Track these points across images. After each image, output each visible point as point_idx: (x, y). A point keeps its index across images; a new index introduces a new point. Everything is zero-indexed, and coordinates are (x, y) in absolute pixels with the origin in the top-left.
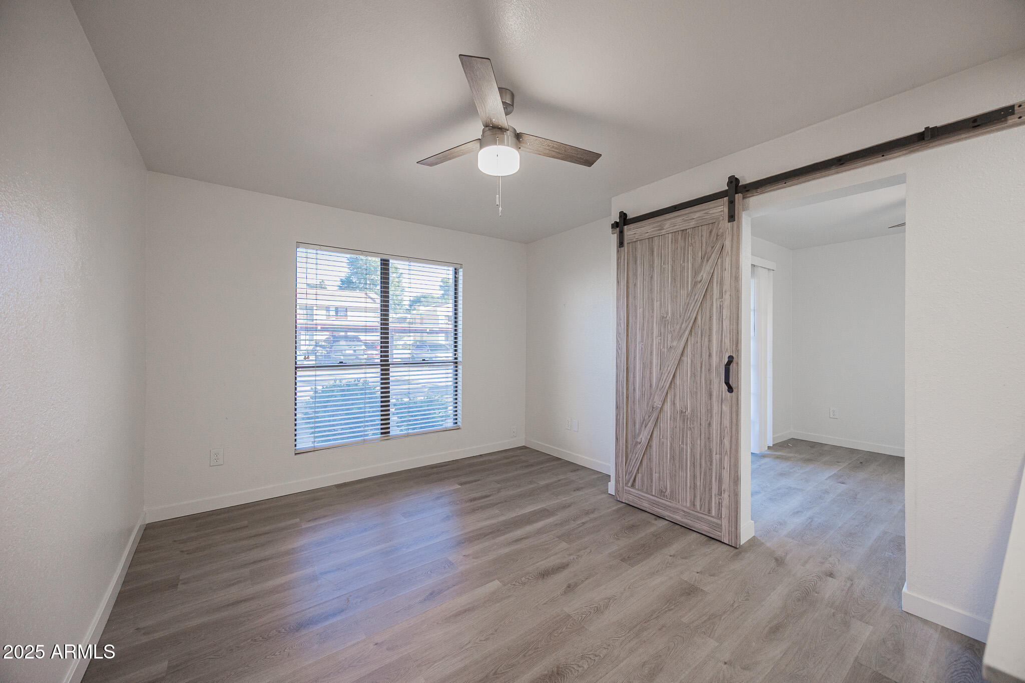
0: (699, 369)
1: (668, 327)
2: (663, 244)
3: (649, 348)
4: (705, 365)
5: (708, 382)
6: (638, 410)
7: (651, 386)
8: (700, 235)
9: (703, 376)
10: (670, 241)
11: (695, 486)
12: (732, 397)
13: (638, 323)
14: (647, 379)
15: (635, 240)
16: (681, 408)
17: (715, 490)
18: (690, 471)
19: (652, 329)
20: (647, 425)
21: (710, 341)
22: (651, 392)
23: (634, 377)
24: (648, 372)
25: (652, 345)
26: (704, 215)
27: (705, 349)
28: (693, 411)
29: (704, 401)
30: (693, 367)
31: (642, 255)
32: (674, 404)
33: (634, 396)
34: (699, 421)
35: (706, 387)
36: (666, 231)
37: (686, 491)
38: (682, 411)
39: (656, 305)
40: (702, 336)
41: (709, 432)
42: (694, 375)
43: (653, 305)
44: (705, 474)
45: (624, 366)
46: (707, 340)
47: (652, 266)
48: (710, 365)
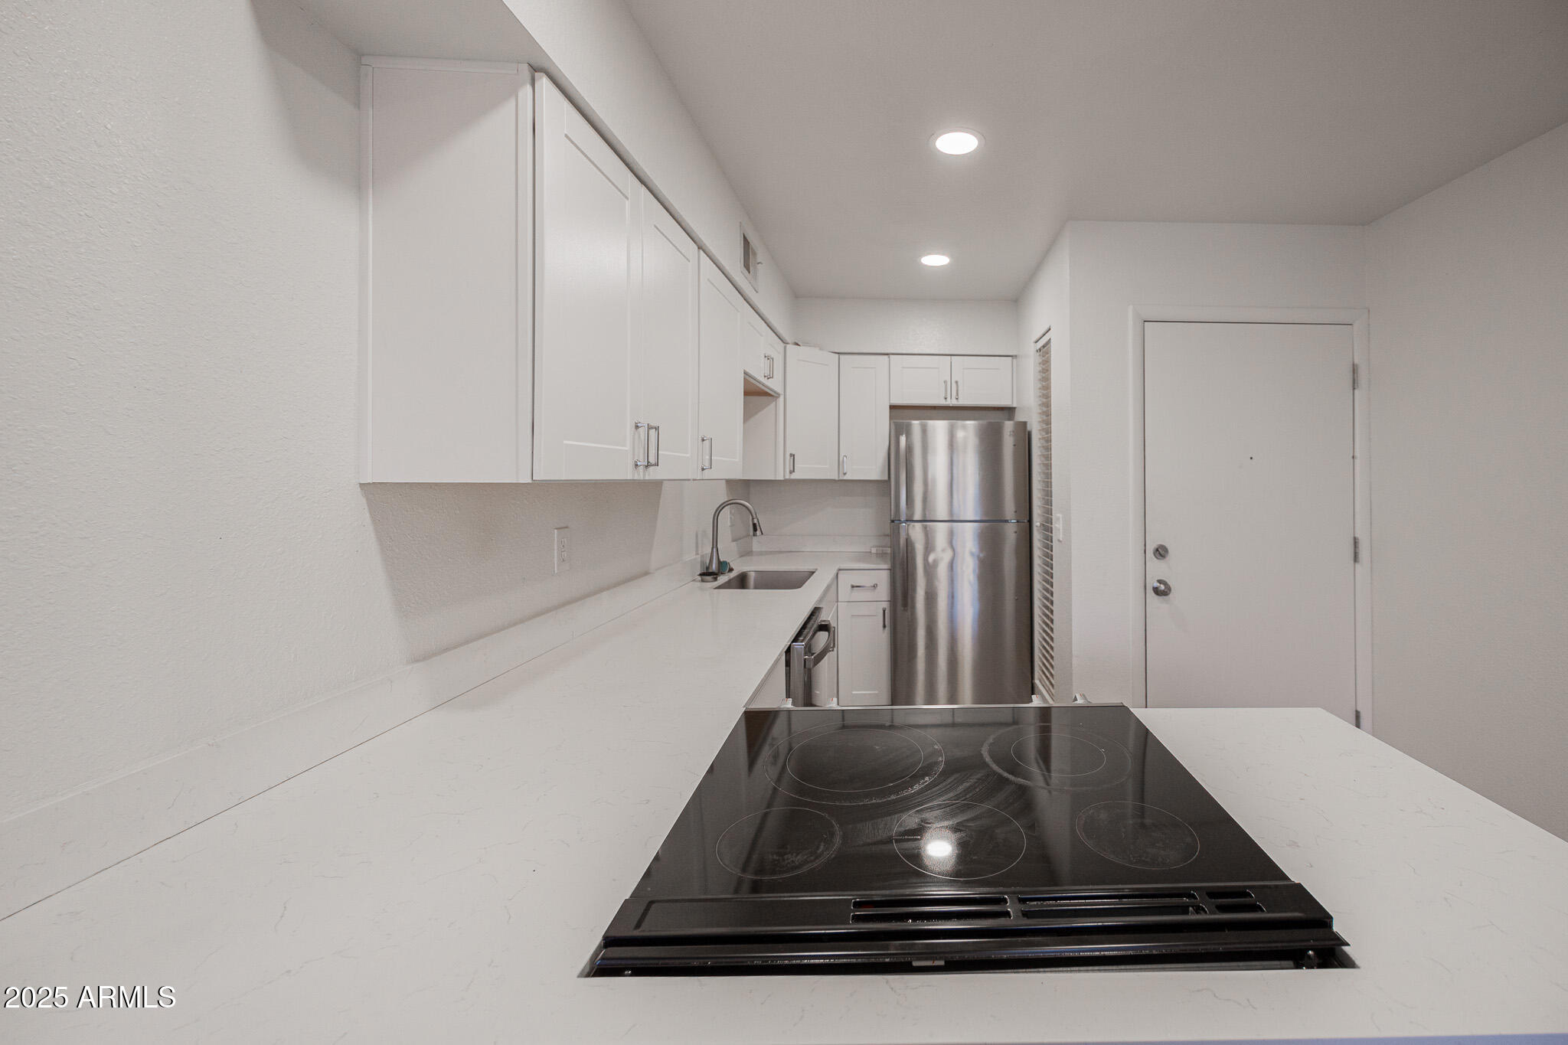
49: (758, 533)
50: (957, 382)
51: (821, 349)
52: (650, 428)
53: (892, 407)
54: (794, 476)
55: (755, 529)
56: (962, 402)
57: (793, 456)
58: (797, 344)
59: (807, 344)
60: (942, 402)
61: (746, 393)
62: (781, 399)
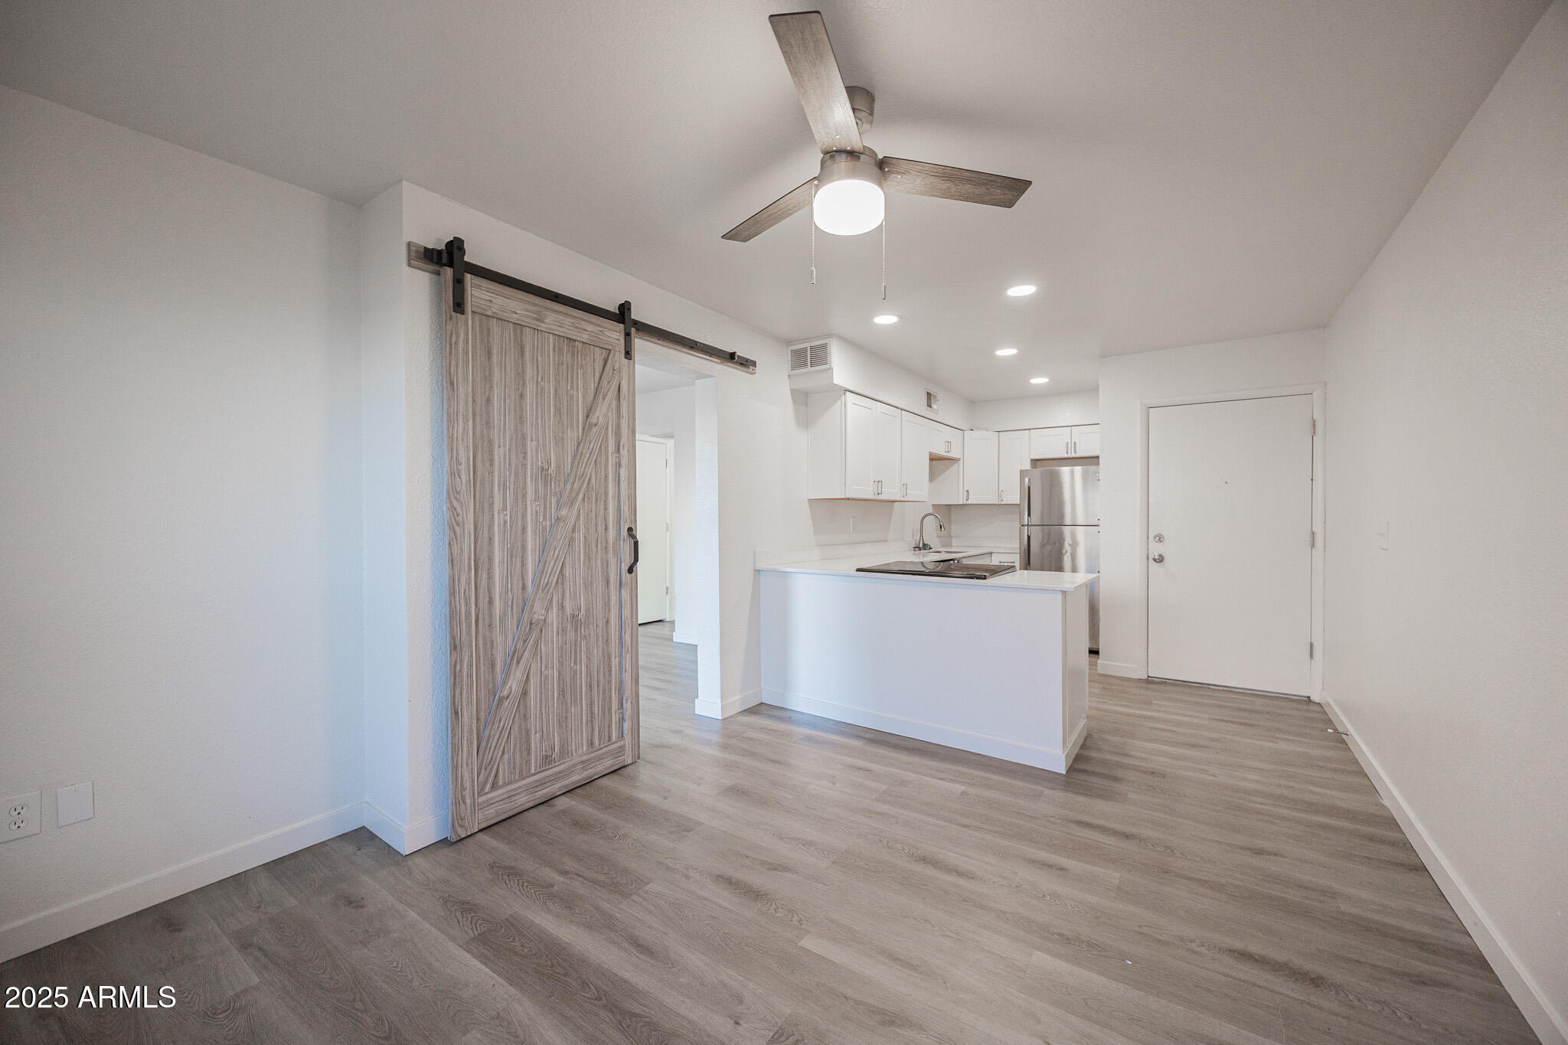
0: (594, 549)
1: (551, 486)
2: (540, 345)
3: (520, 523)
4: (601, 542)
5: (605, 564)
6: (499, 639)
7: (524, 588)
8: (592, 360)
9: (599, 558)
10: (551, 347)
11: (592, 717)
12: (631, 579)
13: (496, 473)
14: (516, 577)
15: (489, 313)
16: (573, 611)
17: (615, 706)
18: (586, 699)
19: (525, 488)
20: (521, 658)
21: (606, 509)
22: (523, 598)
23: (490, 577)
24: (519, 564)
25: (524, 516)
26: (598, 332)
27: (600, 519)
28: (587, 610)
29: (601, 592)
30: (587, 547)
31: (502, 348)
32: (562, 607)
33: (491, 616)
34: (595, 622)
35: (603, 572)
36: (548, 328)
37: (582, 732)
38: (573, 615)
39: (531, 446)
40: (597, 501)
41: (607, 633)
42: (588, 558)
43: (524, 445)
44: (604, 690)
45: (470, 559)
46: (602, 508)
47: (521, 375)
48: (607, 541)
49: (943, 529)
50: (1075, 443)
51: (987, 430)
52: (878, 482)
53: (1032, 460)
54: (968, 502)
55: (941, 528)
56: (1079, 454)
57: (967, 491)
58: (972, 430)
59: (978, 428)
60: (1065, 455)
61: (931, 459)
62: (961, 461)
